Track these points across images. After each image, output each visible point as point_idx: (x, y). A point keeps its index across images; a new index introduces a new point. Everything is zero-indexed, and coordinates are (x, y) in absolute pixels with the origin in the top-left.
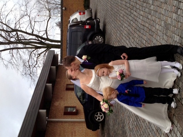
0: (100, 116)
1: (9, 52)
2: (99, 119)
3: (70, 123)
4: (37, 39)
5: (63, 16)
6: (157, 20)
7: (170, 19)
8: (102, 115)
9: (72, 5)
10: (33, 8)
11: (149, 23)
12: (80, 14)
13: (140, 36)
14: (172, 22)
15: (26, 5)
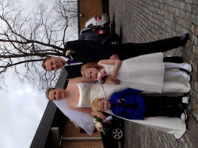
0: (118, 133)
1: (25, 65)
2: (117, 137)
3: (86, 142)
4: (54, 50)
5: (81, 23)
6: (166, 14)
7: (178, 9)
8: (120, 132)
9: (90, 11)
10: (49, 17)
11: (159, 19)
12: (96, 20)
13: (151, 36)
14: (180, 13)
15: (41, 14)
